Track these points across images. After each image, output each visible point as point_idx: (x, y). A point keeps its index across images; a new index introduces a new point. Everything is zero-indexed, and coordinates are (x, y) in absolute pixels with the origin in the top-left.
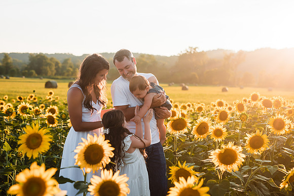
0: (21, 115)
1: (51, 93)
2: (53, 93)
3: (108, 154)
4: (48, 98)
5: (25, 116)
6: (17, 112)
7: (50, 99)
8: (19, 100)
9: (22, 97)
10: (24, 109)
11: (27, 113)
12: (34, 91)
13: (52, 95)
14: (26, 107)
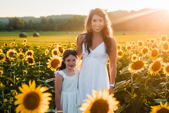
0: (9, 58)
1: (25, 41)
2: (27, 41)
3: (113, 108)
4: (23, 44)
5: (12, 58)
6: (6, 57)
7: (25, 44)
8: (5, 46)
9: (7, 44)
10: (11, 54)
11: (14, 57)
12: (15, 40)
13: (26, 42)
14: (12, 52)
